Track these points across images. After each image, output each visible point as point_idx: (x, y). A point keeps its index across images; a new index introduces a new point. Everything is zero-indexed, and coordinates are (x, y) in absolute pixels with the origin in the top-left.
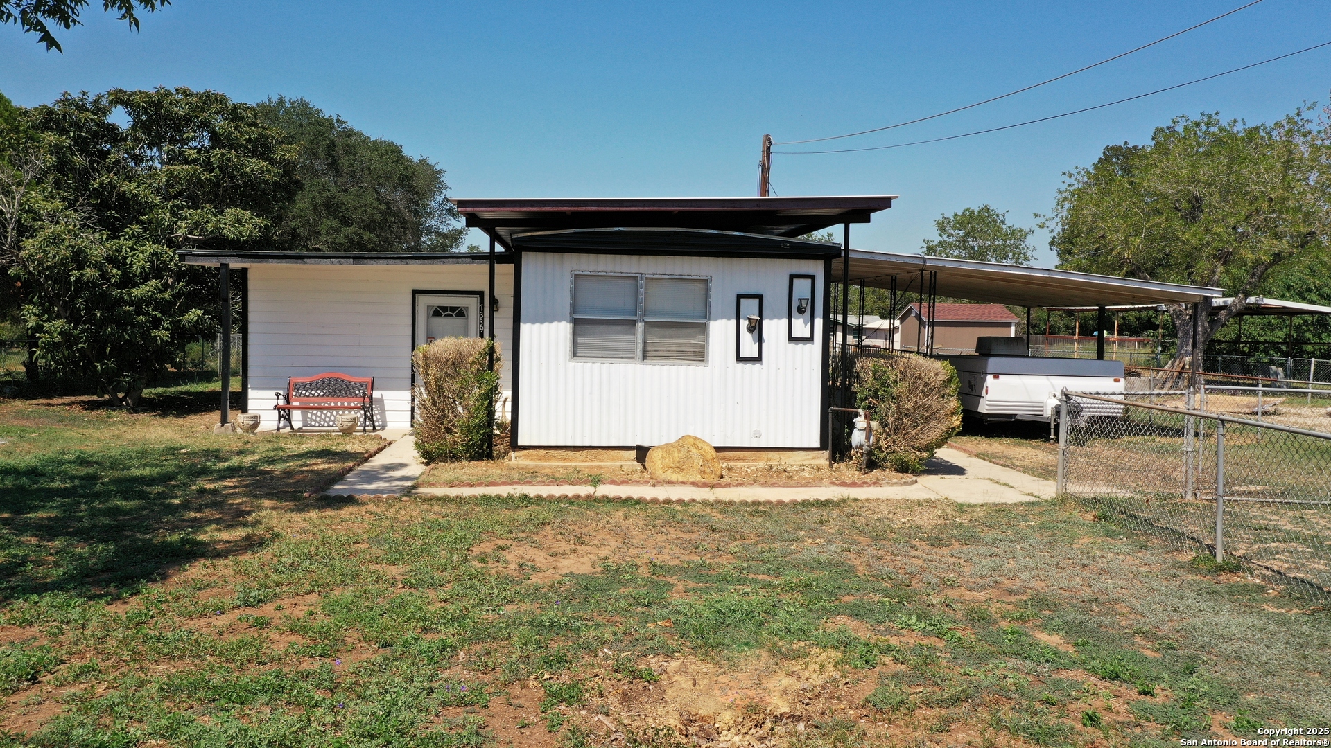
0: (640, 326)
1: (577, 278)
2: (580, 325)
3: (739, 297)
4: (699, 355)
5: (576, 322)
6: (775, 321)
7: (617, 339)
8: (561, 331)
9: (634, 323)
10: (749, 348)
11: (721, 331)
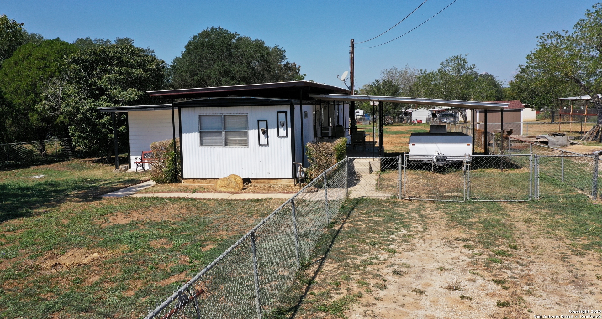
0: (223, 133)
1: (200, 117)
2: (202, 134)
3: (259, 121)
4: (245, 143)
5: (201, 132)
6: (273, 129)
7: (216, 138)
8: (196, 136)
9: (221, 132)
10: (263, 140)
11: (253, 134)
